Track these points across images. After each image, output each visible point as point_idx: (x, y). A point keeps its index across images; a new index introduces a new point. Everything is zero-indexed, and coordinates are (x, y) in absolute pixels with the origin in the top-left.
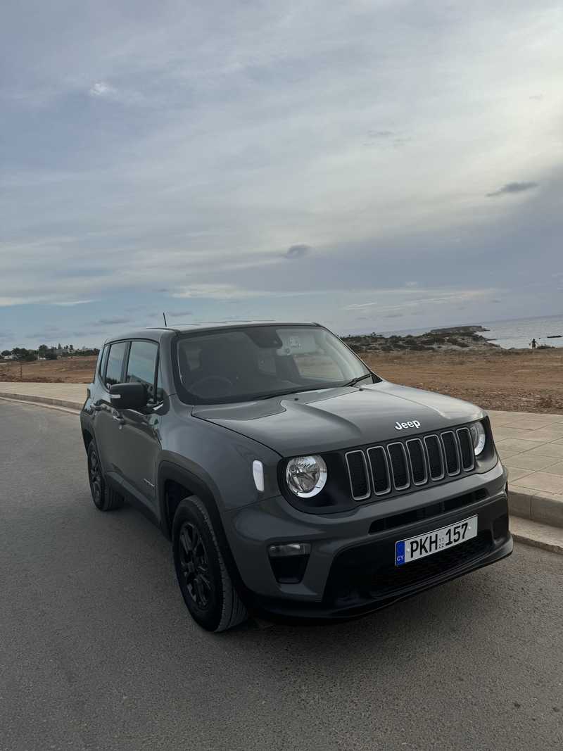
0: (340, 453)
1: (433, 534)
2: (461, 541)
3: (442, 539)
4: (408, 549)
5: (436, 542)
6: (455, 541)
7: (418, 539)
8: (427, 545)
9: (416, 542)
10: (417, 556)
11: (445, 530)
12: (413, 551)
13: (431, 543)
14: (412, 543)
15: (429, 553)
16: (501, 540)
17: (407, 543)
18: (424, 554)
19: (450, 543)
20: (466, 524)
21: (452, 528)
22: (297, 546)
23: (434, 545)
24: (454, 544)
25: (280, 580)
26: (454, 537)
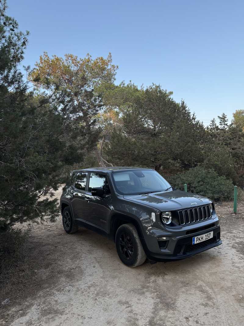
0: (177, 211)
1: (202, 236)
2: (209, 238)
3: (204, 237)
4: (196, 240)
5: (203, 238)
6: (208, 238)
7: (198, 237)
8: (200, 239)
9: (198, 238)
10: (198, 242)
11: (205, 235)
12: (197, 240)
13: (202, 238)
14: (197, 238)
15: (201, 242)
16: (218, 240)
17: (196, 238)
18: (200, 242)
19: (206, 239)
20: (210, 234)
21: (207, 234)
22: (165, 238)
23: (202, 239)
24: (207, 239)
25: (161, 248)
26: (207, 237)
